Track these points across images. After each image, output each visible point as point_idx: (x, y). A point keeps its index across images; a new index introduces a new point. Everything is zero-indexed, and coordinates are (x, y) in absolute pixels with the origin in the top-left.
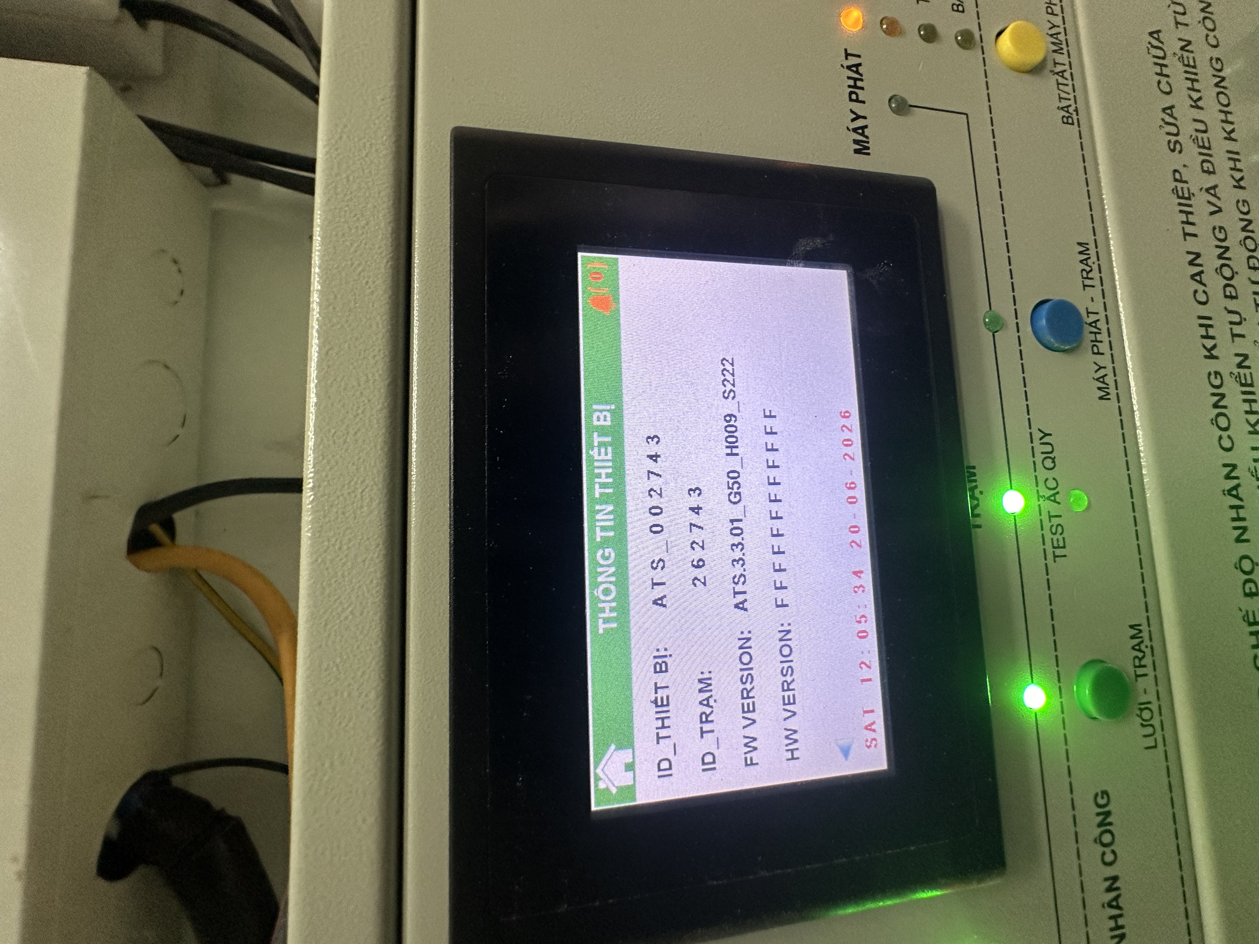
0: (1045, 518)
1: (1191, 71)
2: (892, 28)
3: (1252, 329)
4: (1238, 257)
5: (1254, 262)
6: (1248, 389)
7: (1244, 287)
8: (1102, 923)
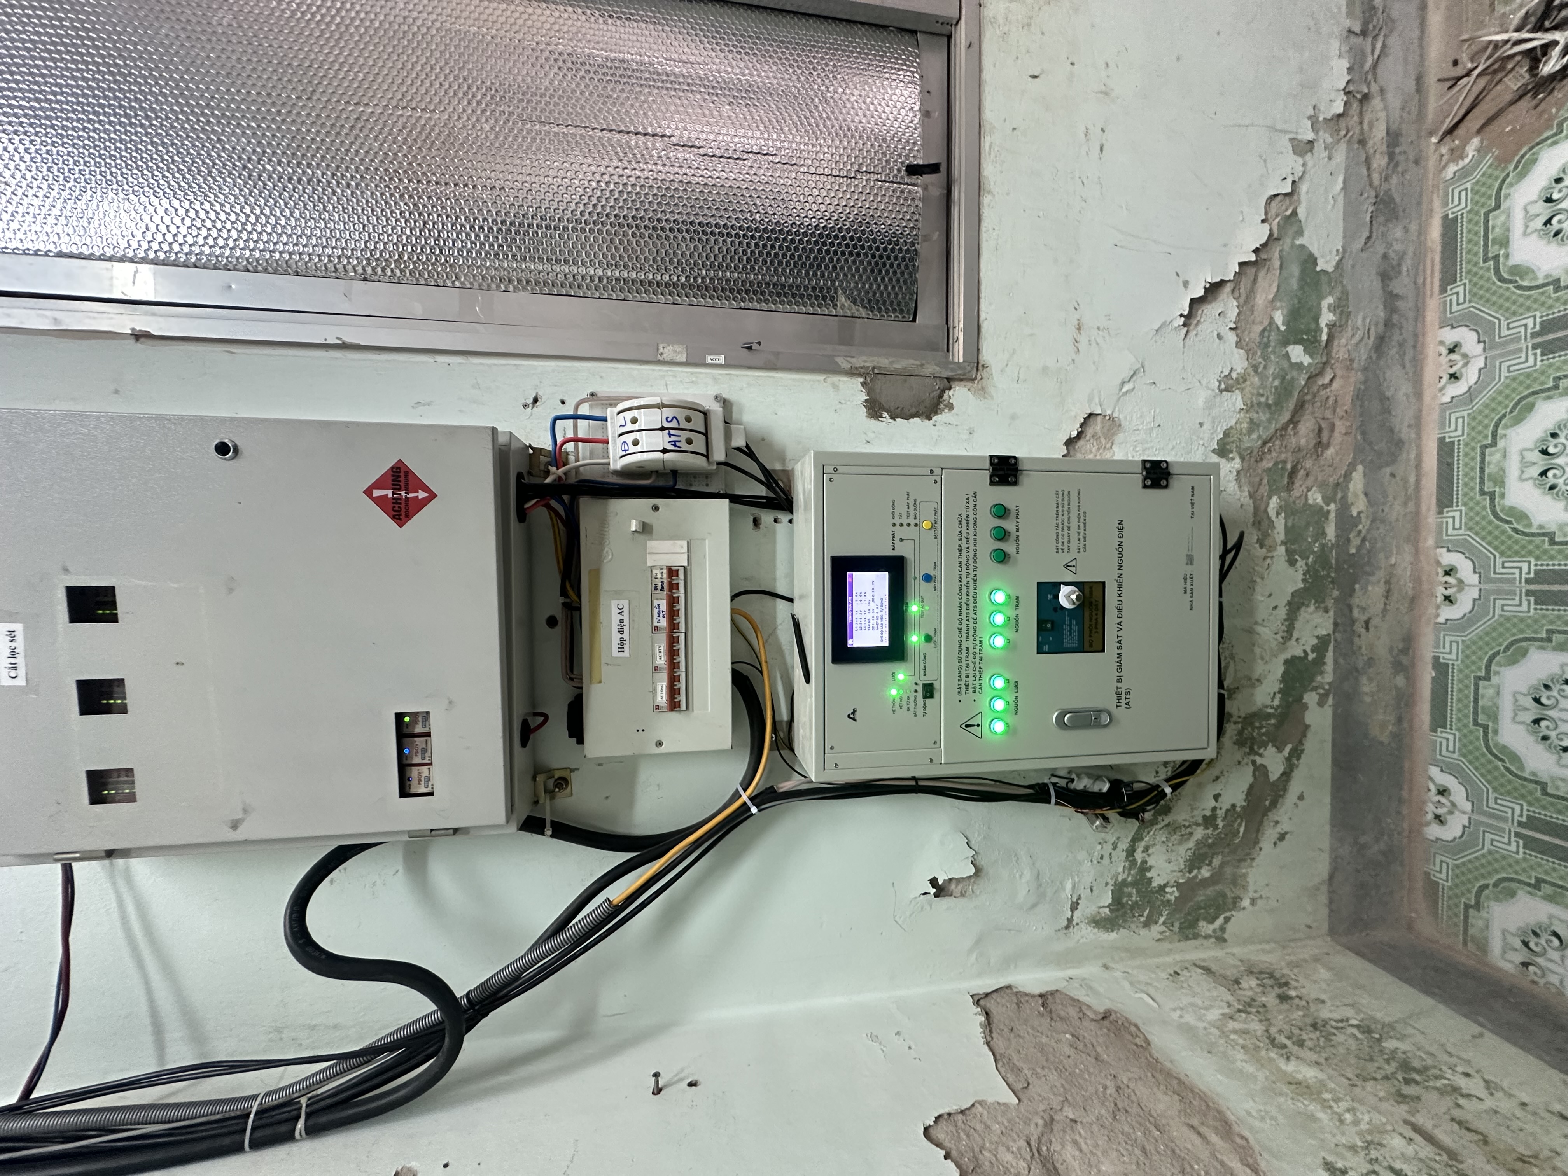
1: (968, 521)
2: (901, 525)
3: (972, 576)
4: (971, 561)
5: (975, 562)
6: (968, 587)
7: (971, 567)
8: (922, 672)
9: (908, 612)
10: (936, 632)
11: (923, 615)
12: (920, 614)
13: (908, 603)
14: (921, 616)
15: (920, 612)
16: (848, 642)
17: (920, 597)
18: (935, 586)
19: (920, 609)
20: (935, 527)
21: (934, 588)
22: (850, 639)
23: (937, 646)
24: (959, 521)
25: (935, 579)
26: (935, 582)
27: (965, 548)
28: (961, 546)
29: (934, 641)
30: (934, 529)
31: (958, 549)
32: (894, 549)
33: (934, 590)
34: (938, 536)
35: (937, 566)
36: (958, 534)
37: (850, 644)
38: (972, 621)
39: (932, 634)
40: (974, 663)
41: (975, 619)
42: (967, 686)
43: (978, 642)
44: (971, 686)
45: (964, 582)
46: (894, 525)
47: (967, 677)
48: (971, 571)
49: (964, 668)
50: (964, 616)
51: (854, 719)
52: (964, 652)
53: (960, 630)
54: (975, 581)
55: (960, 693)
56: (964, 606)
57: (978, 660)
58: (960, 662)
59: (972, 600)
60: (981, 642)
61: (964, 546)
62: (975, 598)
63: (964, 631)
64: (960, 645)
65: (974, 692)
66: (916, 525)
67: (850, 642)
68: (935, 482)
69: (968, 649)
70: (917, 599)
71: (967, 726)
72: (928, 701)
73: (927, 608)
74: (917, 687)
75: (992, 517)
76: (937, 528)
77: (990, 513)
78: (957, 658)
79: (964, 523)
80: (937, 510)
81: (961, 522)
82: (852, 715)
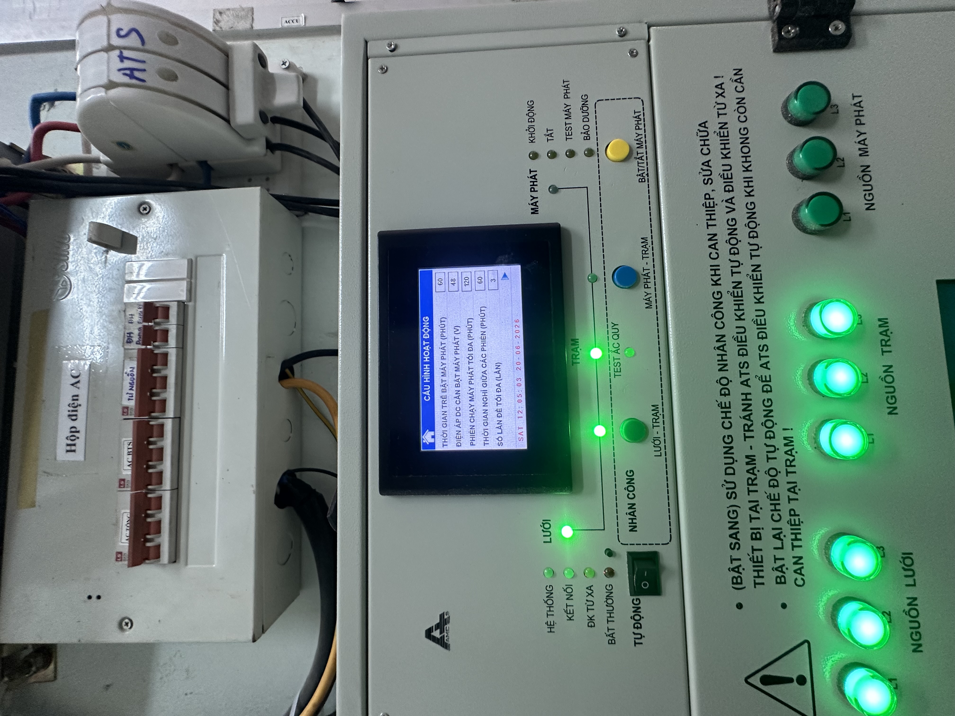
0: (611, 360)
1: (724, 139)
2: (553, 155)
3: (746, 269)
4: (742, 232)
5: (753, 234)
6: (738, 299)
7: (744, 248)
8: (625, 520)
9: (578, 364)
10: (658, 414)
11: (619, 371)
12: (612, 367)
13: (578, 339)
14: (615, 372)
15: (612, 362)
16: (423, 437)
17: (610, 325)
18: (649, 298)
19: (609, 355)
20: (640, 155)
21: (646, 303)
22: (428, 430)
23: (663, 451)
24: (700, 136)
25: (647, 279)
26: (646, 286)
27: (722, 201)
28: (711, 197)
29: (655, 439)
30: (638, 160)
31: (705, 205)
32: (535, 211)
33: (647, 308)
34: (648, 176)
35: (651, 246)
36: (702, 169)
37: (426, 443)
38: (756, 385)
39: (648, 419)
40: (774, 500)
41: (766, 381)
42: (758, 563)
43: (779, 442)
44: (768, 564)
45: (726, 285)
46: (534, 156)
47: (756, 536)
48: (744, 256)
49: (744, 514)
50: (733, 372)
51: (442, 643)
52: (741, 467)
53: (725, 408)
54: (758, 282)
55: (737, 582)
56: (732, 347)
57: (783, 490)
58: (731, 495)
59: (752, 331)
60: (789, 441)
61: (719, 196)
62: (761, 326)
63: (737, 411)
64: (729, 450)
65: (781, 581)
66: (590, 153)
67: (427, 438)
68: (633, 54)
69: (751, 460)
70: (602, 332)
71: (767, 680)
72: (646, 601)
73: (630, 352)
74: (610, 562)
75: (790, 122)
76: (644, 158)
77: (783, 113)
78: (723, 485)
79: (715, 142)
80: (642, 115)
81: (708, 140)
82: (438, 631)
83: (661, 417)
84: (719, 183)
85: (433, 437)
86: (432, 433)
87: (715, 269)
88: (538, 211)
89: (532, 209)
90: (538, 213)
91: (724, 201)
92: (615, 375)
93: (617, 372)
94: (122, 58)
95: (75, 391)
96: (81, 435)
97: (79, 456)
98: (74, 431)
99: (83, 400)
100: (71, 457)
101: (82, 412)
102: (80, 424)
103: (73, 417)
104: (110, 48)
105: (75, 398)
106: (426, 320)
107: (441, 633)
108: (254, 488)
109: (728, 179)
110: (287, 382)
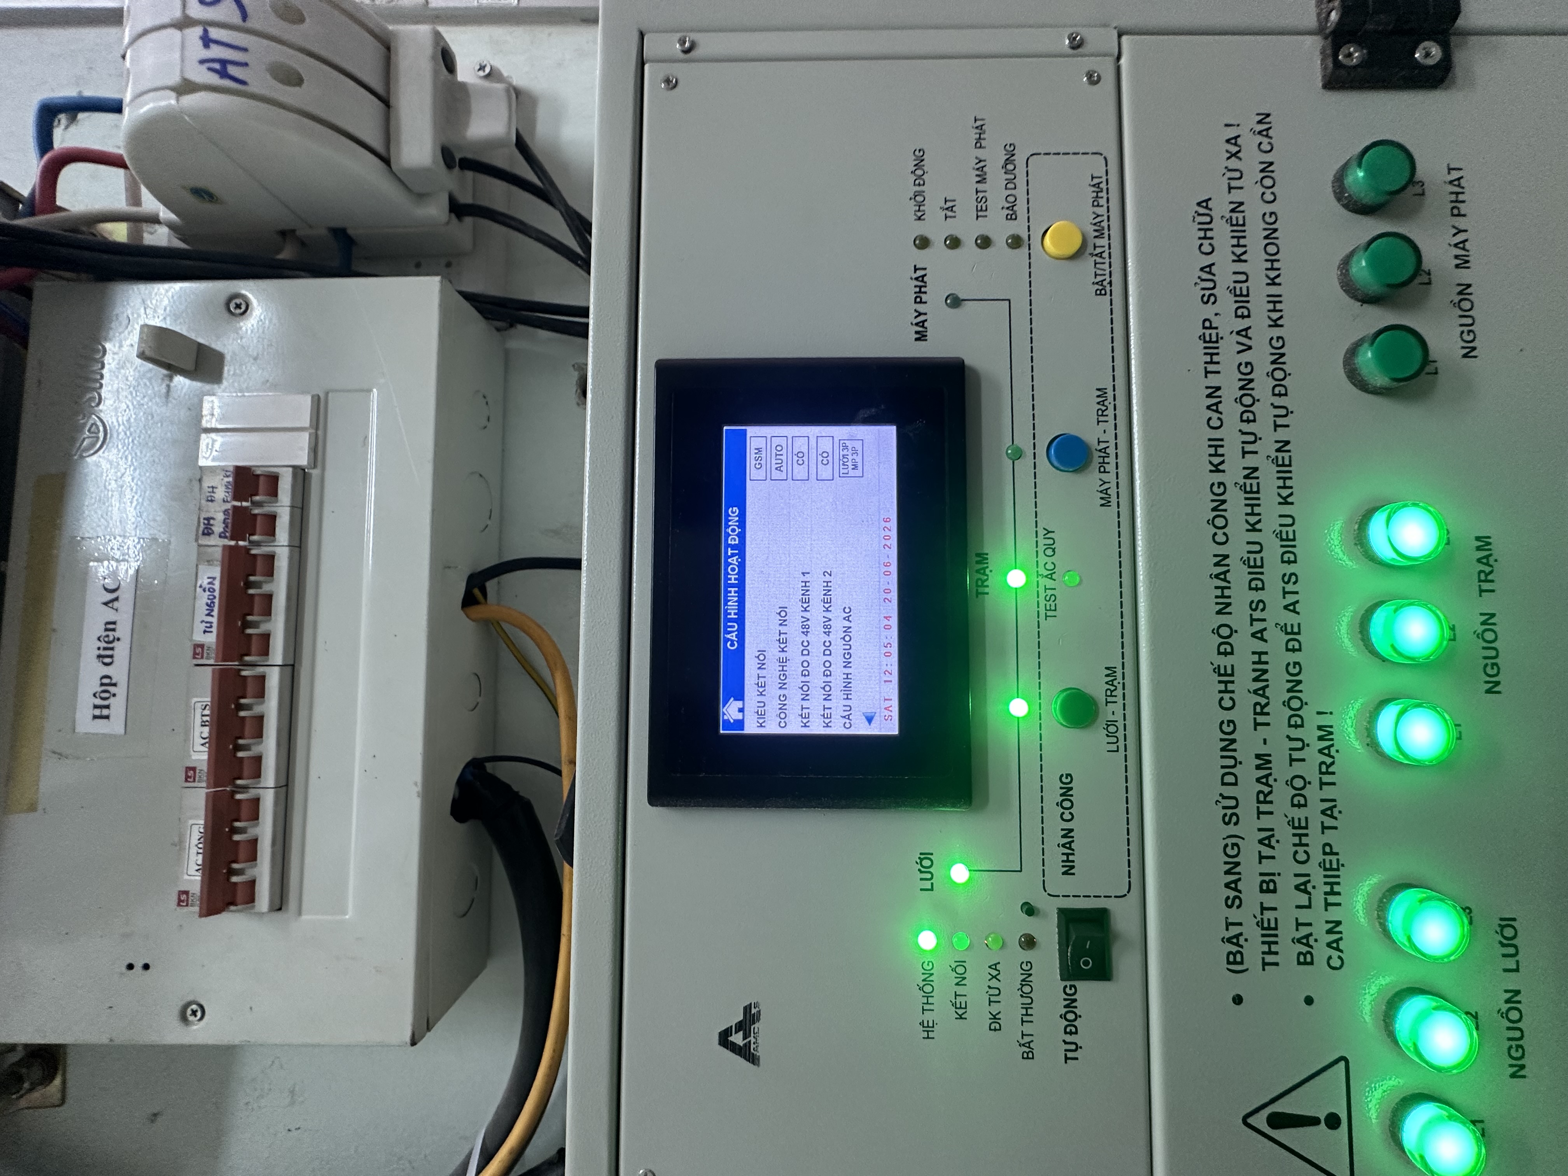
0: (1041, 590)
1: (1238, 230)
2: (954, 243)
3: (1267, 447)
4: (1262, 386)
5: (1280, 390)
6: (1252, 496)
7: (1264, 412)
8: (1055, 857)
9: (986, 596)
10: (1115, 683)
11: (1053, 608)
12: (1042, 603)
13: (987, 554)
14: (1046, 610)
15: (1042, 595)
16: (724, 710)
17: (1041, 532)
18: (1106, 490)
19: (1038, 581)
20: (1098, 250)
21: (1102, 498)
22: (732, 699)
23: (1121, 743)
24: (1200, 223)
25: (1104, 457)
26: (1102, 469)
27: (1232, 333)
28: (1214, 325)
29: (1109, 723)
30: (1095, 258)
31: (1202, 337)
32: (921, 337)
33: (1102, 505)
34: (1111, 286)
35: (1113, 403)
36: (1199, 277)
37: (728, 720)
38: (1276, 640)
39: (1097, 689)
40: (1300, 828)
41: (1292, 633)
42: (1269, 931)
43: (1310, 734)
44: (1287, 932)
45: (1234, 472)
46: (923, 243)
47: (1268, 887)
48: (1263, 426)
49: (1250, 849)
50: (1239, 617)
51: (747, 1053)
52: (1248, 772)
53: (1225, 676)
54: (1284, 470)
55: (1235, 961)
56: (1239, 575)
57: (1313, 813)
58: (1231, 818)
59: (1273, 550)
60: (1326, 733)
61: (1227, 324)
62: (1288, 541)
63: (1244, 681)
64: (1228, 745)
65: (1305, 960)
66: (1016, 242)
67: (730, 711)
68: (1093, 79)
69: (1264, 761)
70: (1026, 542)
71: (1279, 1121)
72: (1086, 990)
73: (1072, 579)
74: (1030, 926)
75: (1346, 206)
76: (1106, 255)
77: (1334, 192)
78: (1217, 801)
79: (1222, 232)
80: (1105, 183)
81: (1211, 230)
82: (741, 1033)
83: (1120, 687)
84: (1227, 303)
85: (741, 710)
86: (739, 704)
87: (1216, 445)
88: (926, 336)
89: (917, 332)
90: (926, 340)
91: (1234, 333)
92: (1046, 616)
93: (1050, 610)
94: (207, 41)
95: (111, 616)
96: (121, 691)
97: (115, 726)
98: (107, 683)
99: (123, 630)
100: (101, 727)
101: (121, 651)
102: (119, 671)
103: (105, 658)
104: (184, 23)
105: (110, 626)
106: (733, 513)
107: (745, 1038)
108: (419, 788)
109: (1242, 297)
110: (476, 611)
